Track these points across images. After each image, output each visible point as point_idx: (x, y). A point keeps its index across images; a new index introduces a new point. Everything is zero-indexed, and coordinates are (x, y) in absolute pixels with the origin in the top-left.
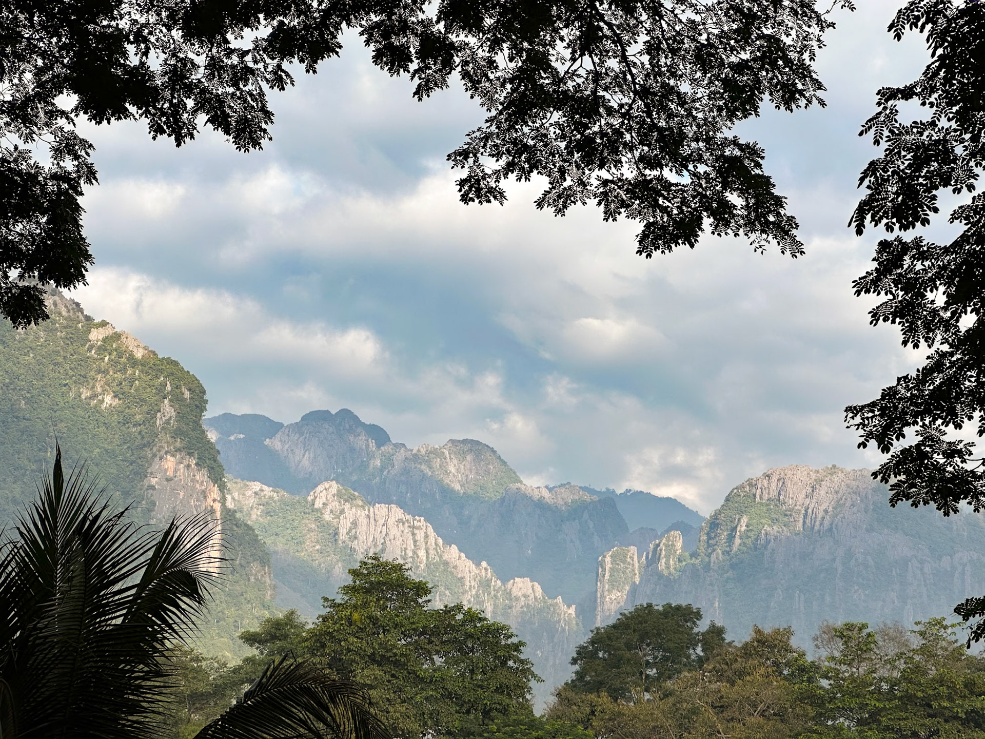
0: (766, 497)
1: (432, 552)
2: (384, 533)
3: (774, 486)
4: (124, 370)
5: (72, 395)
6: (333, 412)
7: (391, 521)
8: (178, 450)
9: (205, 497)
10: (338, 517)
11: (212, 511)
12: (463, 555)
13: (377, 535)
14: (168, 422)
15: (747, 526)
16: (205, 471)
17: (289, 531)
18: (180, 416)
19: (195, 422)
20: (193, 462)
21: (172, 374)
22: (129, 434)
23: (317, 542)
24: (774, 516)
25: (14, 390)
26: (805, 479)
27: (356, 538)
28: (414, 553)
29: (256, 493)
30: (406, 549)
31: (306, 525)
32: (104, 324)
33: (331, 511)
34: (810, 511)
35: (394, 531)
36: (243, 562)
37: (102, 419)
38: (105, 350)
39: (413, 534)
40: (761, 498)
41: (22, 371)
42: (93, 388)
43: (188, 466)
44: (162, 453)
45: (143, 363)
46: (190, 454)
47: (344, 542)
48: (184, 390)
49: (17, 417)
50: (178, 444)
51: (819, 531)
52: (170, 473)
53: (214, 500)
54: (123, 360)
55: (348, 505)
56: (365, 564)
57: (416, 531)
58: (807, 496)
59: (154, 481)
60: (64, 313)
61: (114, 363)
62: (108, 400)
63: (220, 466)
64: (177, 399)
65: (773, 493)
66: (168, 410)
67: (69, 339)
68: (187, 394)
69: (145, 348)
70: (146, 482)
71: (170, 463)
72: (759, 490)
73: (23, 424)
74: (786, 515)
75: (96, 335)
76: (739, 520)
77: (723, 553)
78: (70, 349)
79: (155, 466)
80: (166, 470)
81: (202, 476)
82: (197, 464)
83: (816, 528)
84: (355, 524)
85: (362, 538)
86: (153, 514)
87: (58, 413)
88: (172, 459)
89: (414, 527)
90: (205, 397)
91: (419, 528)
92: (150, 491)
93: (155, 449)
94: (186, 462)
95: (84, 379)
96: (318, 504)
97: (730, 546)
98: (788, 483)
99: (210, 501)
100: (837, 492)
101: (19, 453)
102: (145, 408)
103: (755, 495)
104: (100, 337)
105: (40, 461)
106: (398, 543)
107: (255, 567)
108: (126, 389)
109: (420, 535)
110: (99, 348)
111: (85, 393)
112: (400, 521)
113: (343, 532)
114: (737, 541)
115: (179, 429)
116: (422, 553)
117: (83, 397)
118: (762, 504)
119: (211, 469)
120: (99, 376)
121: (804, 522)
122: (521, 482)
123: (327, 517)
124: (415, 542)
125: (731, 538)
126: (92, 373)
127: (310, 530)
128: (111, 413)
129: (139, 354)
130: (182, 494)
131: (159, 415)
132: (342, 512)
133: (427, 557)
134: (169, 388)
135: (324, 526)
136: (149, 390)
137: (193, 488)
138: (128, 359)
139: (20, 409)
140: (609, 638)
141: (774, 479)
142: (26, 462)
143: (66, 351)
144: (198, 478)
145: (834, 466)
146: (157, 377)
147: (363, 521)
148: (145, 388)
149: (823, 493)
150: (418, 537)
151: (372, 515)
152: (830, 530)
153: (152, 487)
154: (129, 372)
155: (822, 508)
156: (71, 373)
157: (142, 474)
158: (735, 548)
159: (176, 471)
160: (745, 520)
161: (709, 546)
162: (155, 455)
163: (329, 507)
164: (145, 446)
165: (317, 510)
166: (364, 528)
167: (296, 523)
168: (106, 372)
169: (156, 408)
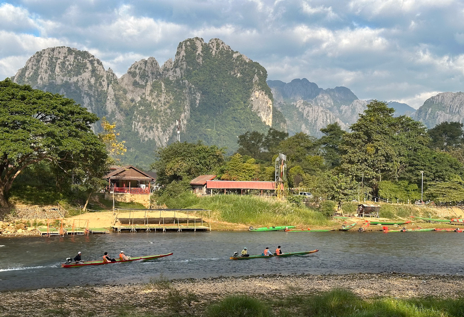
0: (437, 102)
1: (331, 120)
2: (317, 114)
3: (440, 98)
4: (243, 66)
5: (228, 74)
6: (301, 79)
7: (319, 111)
8: (259, 89)
9: (267, 103)
10: (303, 110)
11: (270, 107)
12: (341, 121)
13: (315, 115)
14: (256, 81)
15: (431, 111)
16: (267, 96)
17: (289, 114)
18: (260, 79)
19: (264, 81)
20: (264, 93)
21: (257, 67)
22: (245, 85)
23: (297, 117)
24: (440, 108)
25: (212, 72)
26: (451, 96)
27: (309, 116)
28: (326, 120)
29: (279, 103)
30: (324, 119)
31: (294, 112)
32: (237, 52)
33: (301, 108)
34: (452, 106)
35: (320, 114)
36: (279, 122)
37: (237, 81)
38: (238, 60)
39: (326, 115)
40: (436, 102)
41: (214, 67)
42: (234, 71)
43: (263, 94)
44: (255, 90)
45: (249, 64)
46: (263, 91)
47: (305, 117)
48: (261, 71)
49: (213, 80)
50: (259, 88)
51: (454, 112)
52: (257, 96)
53: (270, 104)
54: (243, 63)
55: (306, 107)
56: (372, 103)
57: (327, 114)
58: (451, 102)
59: (252, 99)
60: (226, 49)
61: (240, 64)
62: (239, 75)
63: (272, 94)
64: (259, 74)
65: (440, 101)
66: (256, 78)
67: (227, 57)
68: (262, 73)
69: (249, 59)
70: (250, 99)
71: (257, 93)
72: (435, 100)
73: (215, 82)
74: (444, 108)
75: (235, 56)
76: (428, 109)
77: (423, 120)
78: (228, 60)
79: (253, 94)
80: (256, 95)
81: (266, 97)
82: (265, 94)
83: (454, 111)
84: (308, 112)
85: (311, 116)
86: (252, 108)
87: (225, 79)
88: (258, 92)
89: (326, 113)
90: (267, 74)
91: (328, 113)
92: (252, 102)
93: (253, 89)
94: (262, 93)
95: (232, 69)
96: (297, 106)
97: (425, 117)
98: (445, 98)
99: (269, 105)
100: (461, 100)
101: (214, 91)
102: (250, 77)
103: (434, 102)
104: (236, 56)
105: (220, 93)
106: (321, 117)
107: (282, 124)
108: (244, 71)
109: (328, 115)
110: (236, 59)
111: (232, 73)
112: (322, 111)
113: (305, 114)
114: (428, 116)
115: (259, 83)
116: (329, 121)
117: (232, 74)
118: (436, 104)
119: (269, 95)
120: (236, 68)
121: (450, 110)
122: (358, 99)
123: (300, 110)
124: (326, 117)
125: (426, 115)
126: (234, 67)
127: (295, 114)
128: (240, 79)
129: (247, 61)
130: (261, 102)
131: (254, 79)
132: (305, 108)
133: (330, 122)
134: (256, 71)
135: (299, 113)
136: (250, 72)
137: (264, 101)
138: (244, 62)
139: (214, 78)
140: (433, 132)
141: (440, 97)
142: (216, 93)
143: (226, 60)
144: (265, 97)
145: (460, 92)
146: (253, 68)
147: (311, 111)
148: (249, 71)
149: (456, 100)
150: (327, 116)
151: (313, 109)
152: (458, 112)
153: (252, 101)
154: (245, 66)
155: (456, 105)
156: (228, 67)
157: (249, 97)
158: (427, 118)
159: (259, 96)
160: (430, 109)
161: (418, 117)
162: (253, 91)
163: (301, 107)
164: (250, 88)
165: (297, 108)
166: (311, 113)
167: (291, 112)
168: (238, 67)
169: (253, 77)
